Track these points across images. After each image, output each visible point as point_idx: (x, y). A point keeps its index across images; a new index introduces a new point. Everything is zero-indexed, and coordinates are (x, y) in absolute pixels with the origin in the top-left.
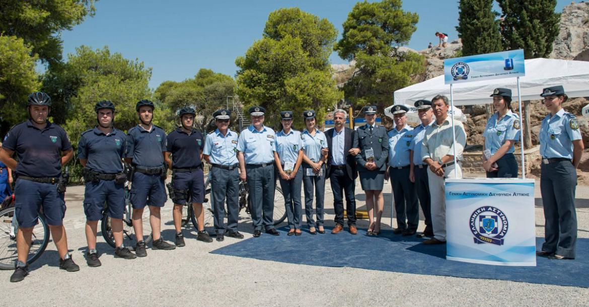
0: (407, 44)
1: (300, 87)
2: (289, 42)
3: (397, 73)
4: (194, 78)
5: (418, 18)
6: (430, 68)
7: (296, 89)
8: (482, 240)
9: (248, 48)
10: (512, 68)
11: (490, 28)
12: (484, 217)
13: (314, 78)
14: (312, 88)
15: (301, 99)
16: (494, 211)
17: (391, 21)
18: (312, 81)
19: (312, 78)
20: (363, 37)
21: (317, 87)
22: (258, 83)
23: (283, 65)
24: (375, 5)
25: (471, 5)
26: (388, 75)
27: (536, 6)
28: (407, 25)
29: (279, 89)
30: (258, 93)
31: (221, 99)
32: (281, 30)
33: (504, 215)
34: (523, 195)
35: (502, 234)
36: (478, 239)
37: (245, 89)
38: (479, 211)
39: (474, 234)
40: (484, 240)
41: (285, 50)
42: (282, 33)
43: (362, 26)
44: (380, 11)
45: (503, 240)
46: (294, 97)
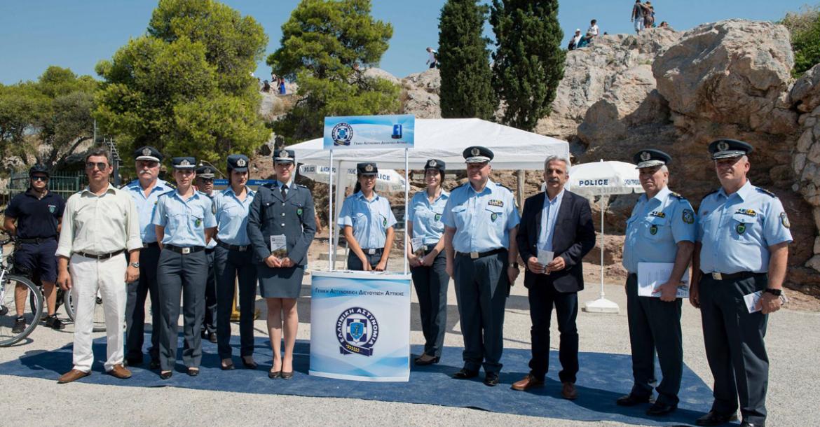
0: (377, 66)
1: (198, 118)
2: (185, 47)
3: (356, 108)
4: (37, 81)
5: (392, 31)
6: (411, 104)
7: (191, 121)
8: (348, 349)
9: (119, 49)
10: (401, 137)
11: (475, 61)
12: (352, 320)
13: (220, 107)
14: (216, 123)
15: (198, 137)
16: (363, 313)
17: (354, 32)
18: (218, 111)
19: (218, 107)
20: (310, 51)
21: (225, 121)
22: (129, 106)
23: (173, 82)
24: (332, 4)
25: (453, 25)
26: (343, 110)
27: (536, 38)
28: (376, 39)
29: (165, 118)
30: (130, 121)
31: (84, 120)
32: (176, 27)
33: (375, 319)
34: (396, 294)
35: (371, 342)
36: (345, 350)
37: (108, 114)
38: (347, 313)
39: (340, 341)
40: (350, 350)
41: (177, 60)
42: (177, 31)
43: (311, 33)
44: (336, 15)
45: (372, 350)
46: (186, 134)
